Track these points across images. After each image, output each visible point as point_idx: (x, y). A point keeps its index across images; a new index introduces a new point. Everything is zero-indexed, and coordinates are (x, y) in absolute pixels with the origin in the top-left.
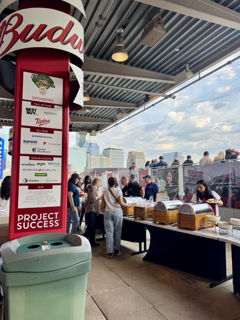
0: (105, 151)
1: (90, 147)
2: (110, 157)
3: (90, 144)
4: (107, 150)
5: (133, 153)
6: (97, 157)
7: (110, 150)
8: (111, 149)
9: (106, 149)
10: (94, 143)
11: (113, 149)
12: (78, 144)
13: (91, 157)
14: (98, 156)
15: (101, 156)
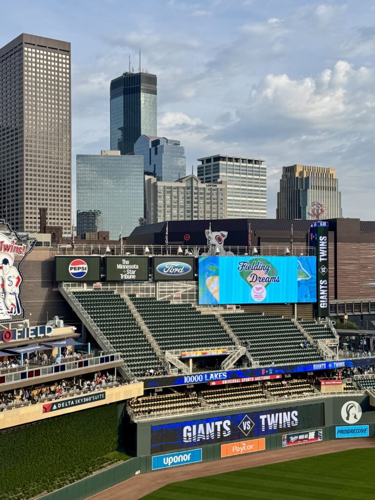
0: (206, 165)
1: (156, 153)
2: (221, 183)
3: (156, 143)
4: (212, 163)
5: (299, 170)
6: (178, 184)
7: (221, 162)
8: (224, 159)
9: (208, 160)
10: (168, 138)
11: (230, 159)
12: (116, 143)
13: (159, 184)
14: (180, 180)
15: (189, 183)
